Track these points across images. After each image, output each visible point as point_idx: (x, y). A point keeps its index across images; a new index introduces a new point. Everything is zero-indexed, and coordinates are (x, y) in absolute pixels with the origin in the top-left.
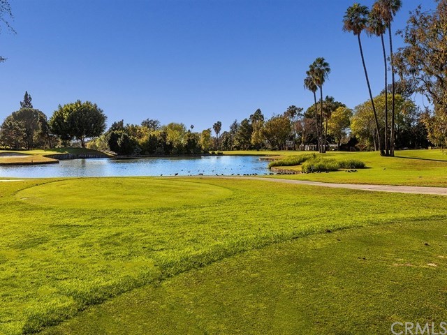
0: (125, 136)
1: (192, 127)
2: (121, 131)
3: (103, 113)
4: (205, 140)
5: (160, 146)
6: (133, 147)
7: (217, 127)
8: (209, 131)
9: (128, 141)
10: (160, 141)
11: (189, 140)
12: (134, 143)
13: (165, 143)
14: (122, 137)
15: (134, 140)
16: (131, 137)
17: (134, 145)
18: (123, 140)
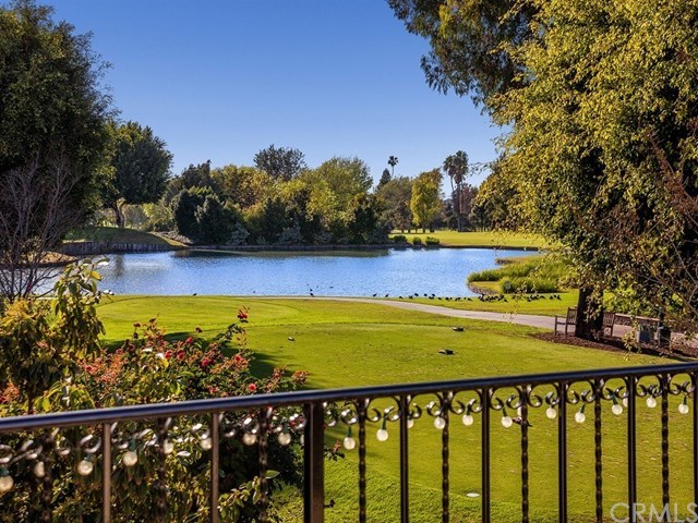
0: (212, 203)
1: (393, 161)
2: (204, 189)
3: (165, 148)
4: (423, 200)
5: (291, 225)
6: (230, 226)
7: (457, 165)
8: (436, 176)
9: (218, 213)
10: (291, 213)
11: (358, 212)
12: (233, 218)
13: (302, 219)
14: (206, 204)
15: (233, 209)
16: (226, 205)
17: (234, 222)
18: (209, 211)
